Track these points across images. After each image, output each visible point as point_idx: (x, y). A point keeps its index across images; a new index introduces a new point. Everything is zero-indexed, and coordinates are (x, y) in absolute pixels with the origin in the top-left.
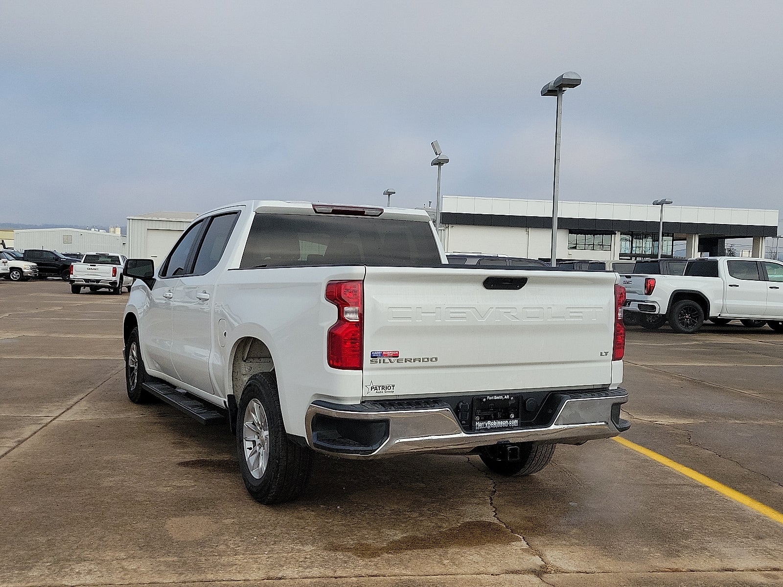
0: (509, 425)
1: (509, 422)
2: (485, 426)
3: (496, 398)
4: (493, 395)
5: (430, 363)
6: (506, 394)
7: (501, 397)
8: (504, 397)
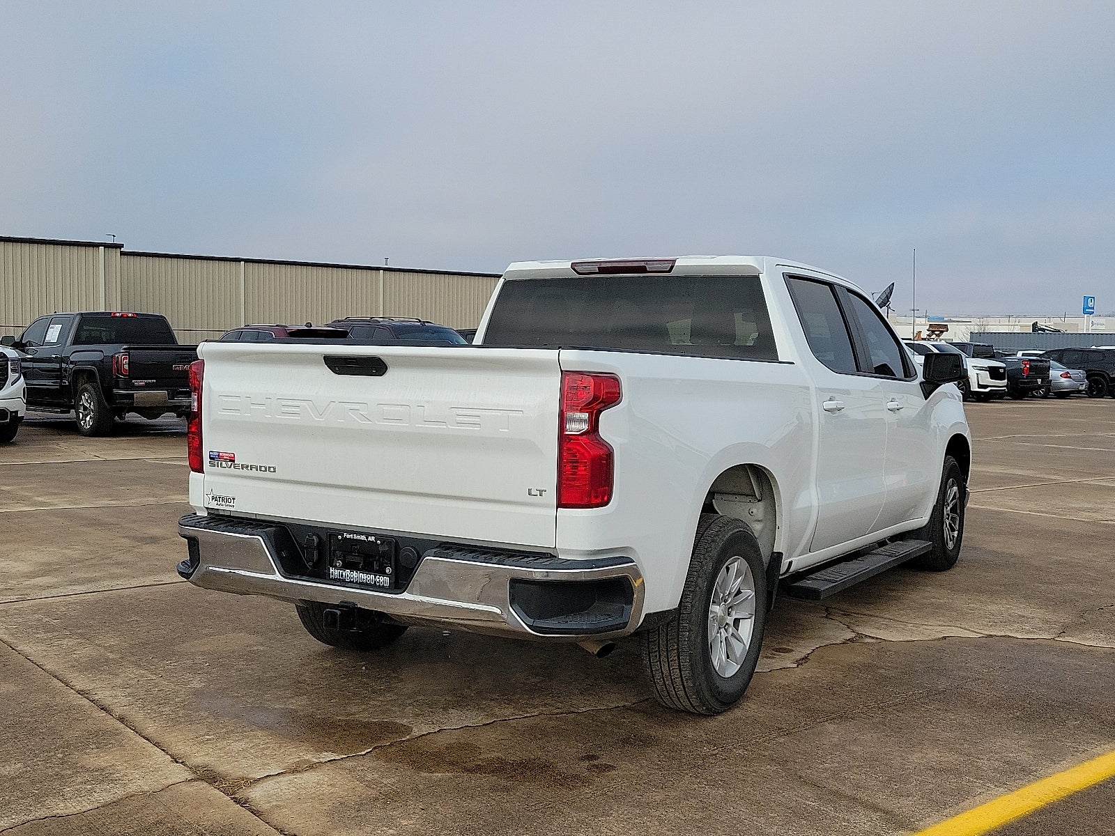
0: (375, 582)
1: (375, 578)
2: (342, 575)
3: (356, 537)
4: (353, 532)
5: (267, 474)
6: (372, 535)
7: (363, 538)
8: (367, 538)
